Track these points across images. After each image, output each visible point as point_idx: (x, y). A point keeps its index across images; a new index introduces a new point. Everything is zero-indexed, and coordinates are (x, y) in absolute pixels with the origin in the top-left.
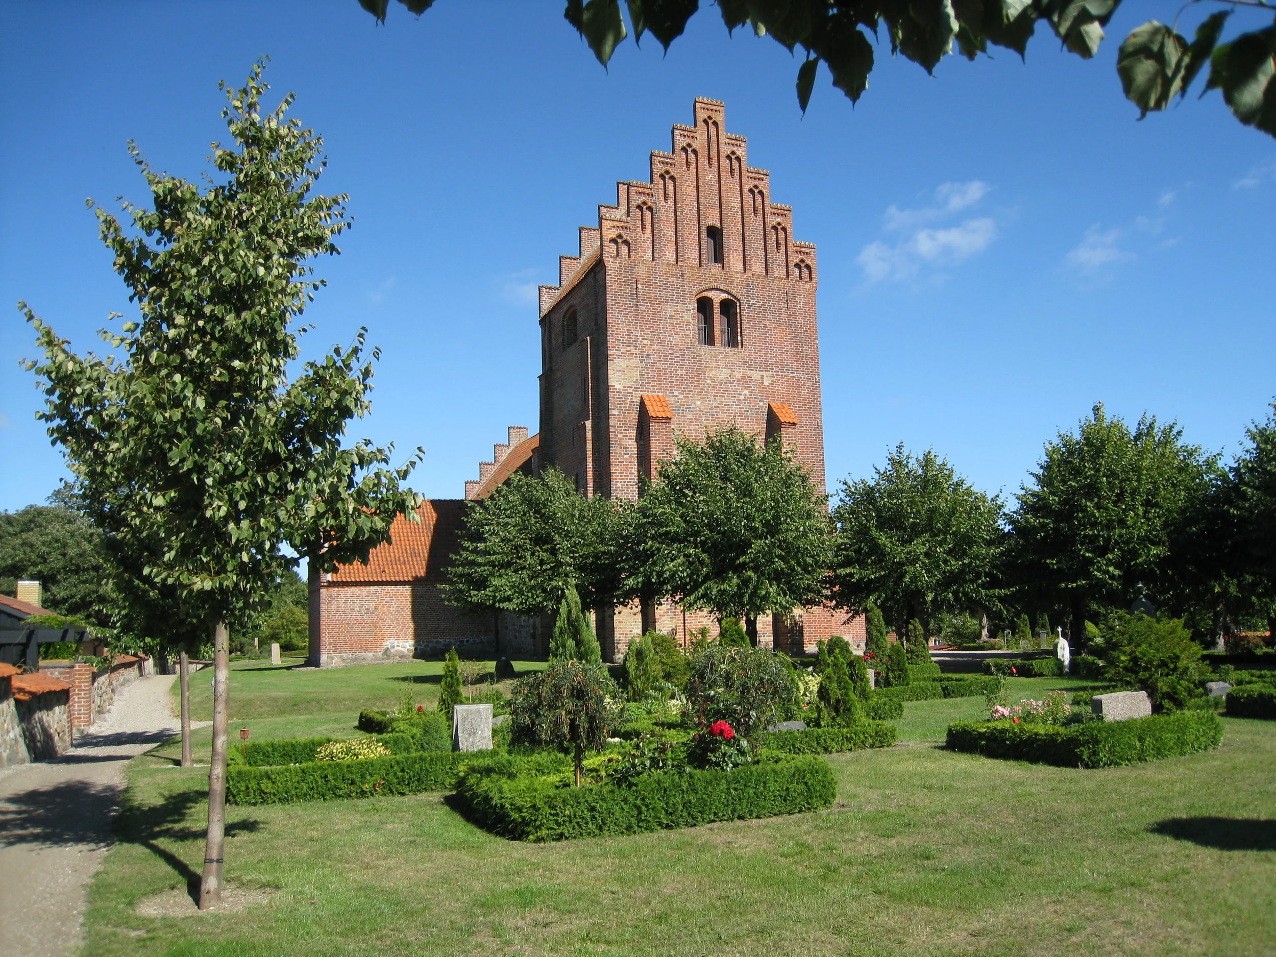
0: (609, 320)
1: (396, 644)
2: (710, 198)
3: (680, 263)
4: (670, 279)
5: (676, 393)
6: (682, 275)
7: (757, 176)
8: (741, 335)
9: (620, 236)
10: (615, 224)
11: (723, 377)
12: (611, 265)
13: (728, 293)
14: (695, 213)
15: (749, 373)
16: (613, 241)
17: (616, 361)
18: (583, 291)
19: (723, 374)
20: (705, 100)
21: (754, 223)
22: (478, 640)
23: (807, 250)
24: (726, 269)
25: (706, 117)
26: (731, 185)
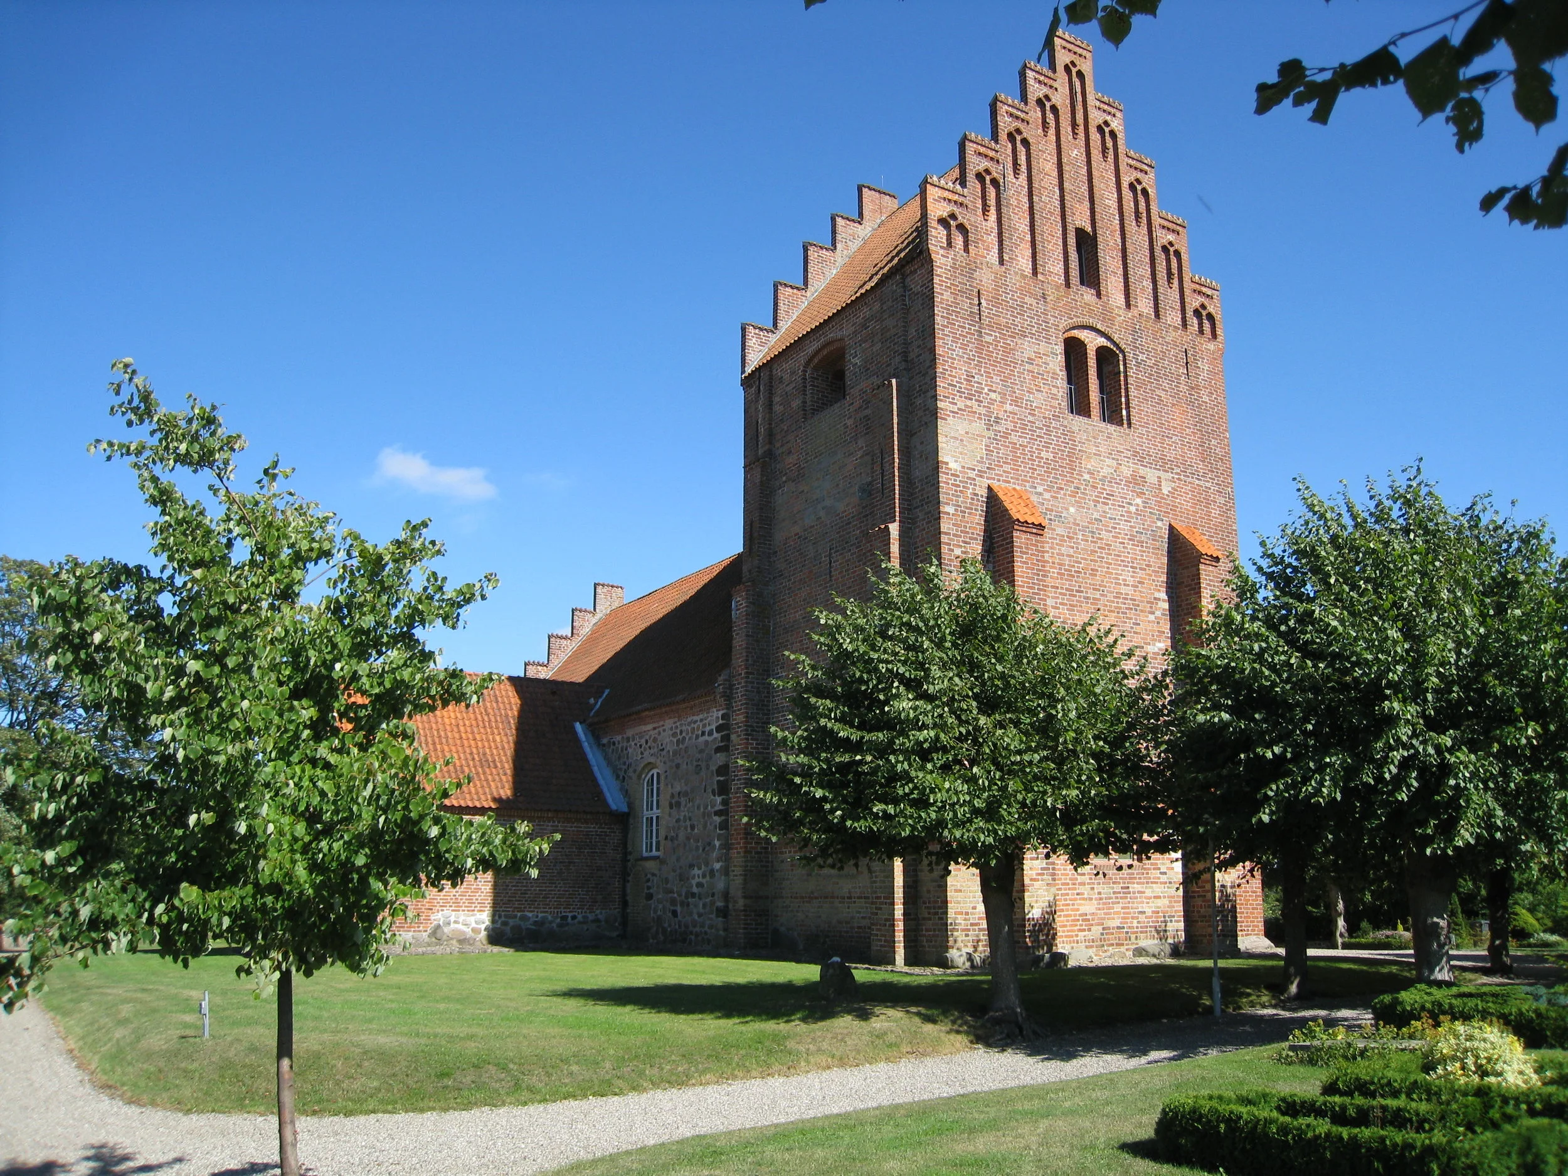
0: (939, 351)
1: (452, 919)
2: (1076, 185)
3: (1040, 277)
4: (1027, 299)
5: (1040, 489)
6: (1044, 297)
7: (1138, 165)
8: (1128, 407)
9: (953, 216)
10: (946, 194)
11: (1105, 471)
12: (942, 259)
13: (1109, 338)
14: (1057, 204)
15: (1142, 471)
16: (943, 221)
17: (950, 420)
18: (865, 312)
19: (1106, 468)
20: (1067, 37)
21: (1138, 237)
22: (591, 917)
23: (1209, 292)
24: (1104, 298)
25: (1068, 61)
26: (1104, 172)
